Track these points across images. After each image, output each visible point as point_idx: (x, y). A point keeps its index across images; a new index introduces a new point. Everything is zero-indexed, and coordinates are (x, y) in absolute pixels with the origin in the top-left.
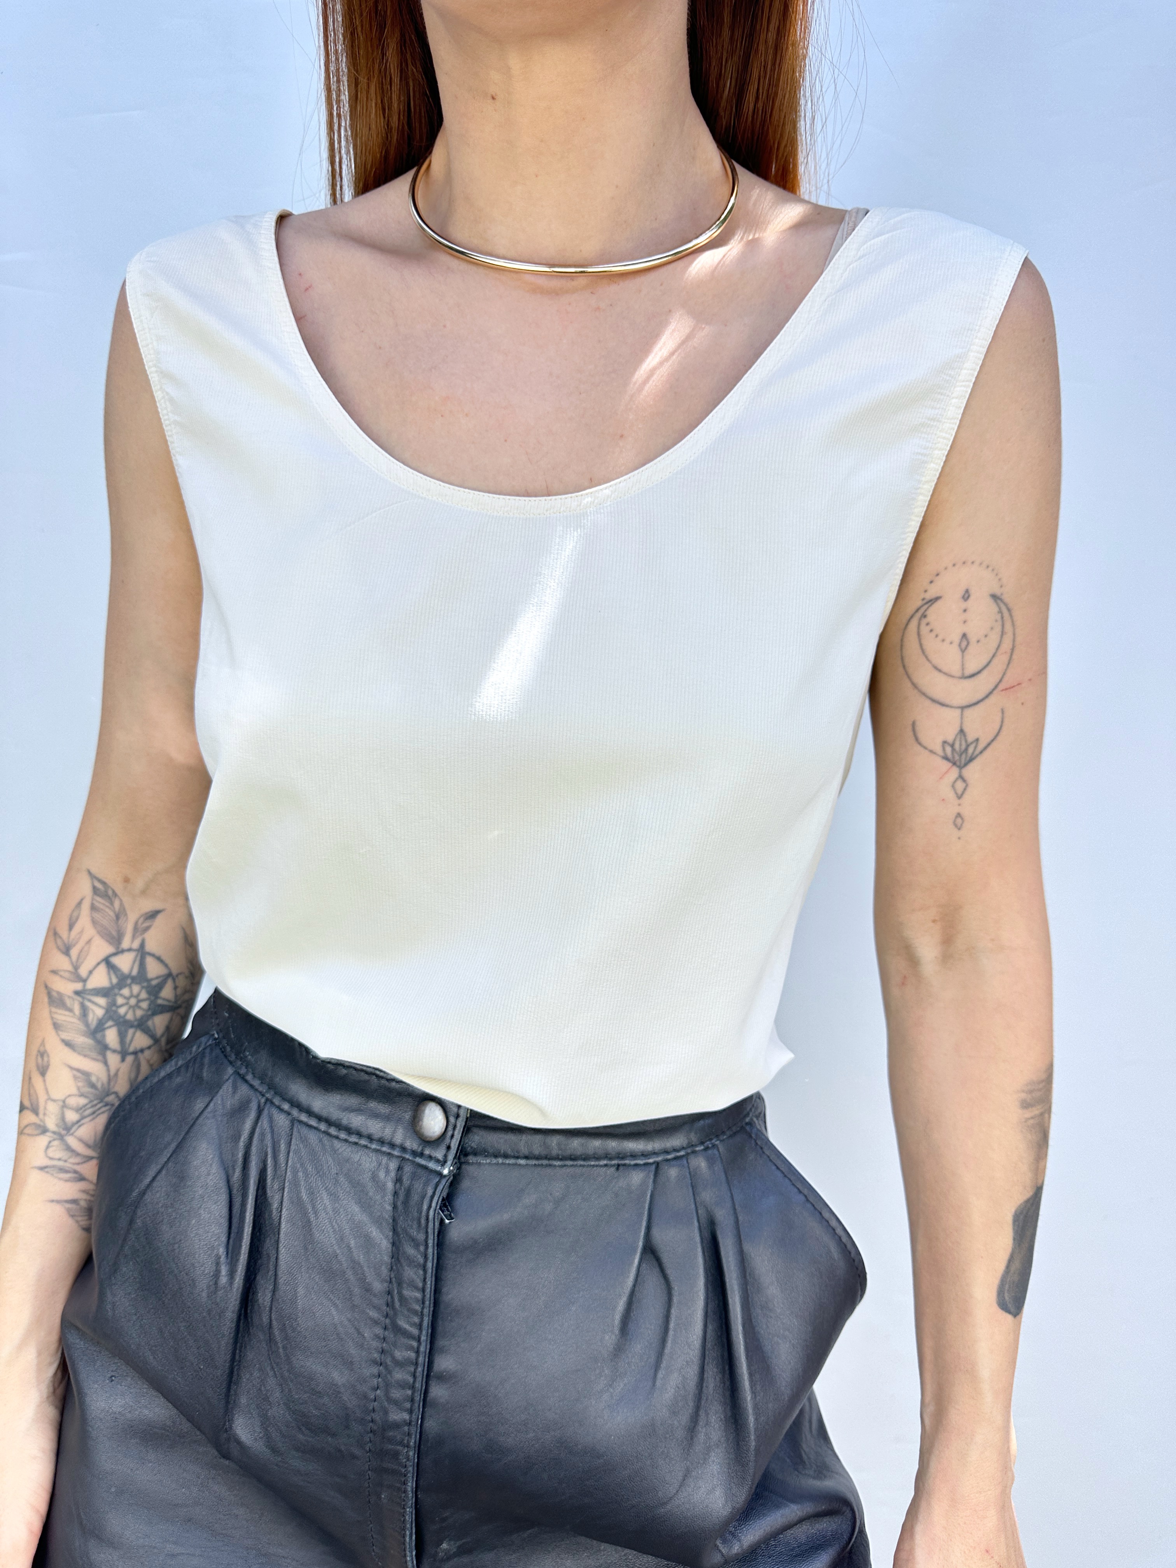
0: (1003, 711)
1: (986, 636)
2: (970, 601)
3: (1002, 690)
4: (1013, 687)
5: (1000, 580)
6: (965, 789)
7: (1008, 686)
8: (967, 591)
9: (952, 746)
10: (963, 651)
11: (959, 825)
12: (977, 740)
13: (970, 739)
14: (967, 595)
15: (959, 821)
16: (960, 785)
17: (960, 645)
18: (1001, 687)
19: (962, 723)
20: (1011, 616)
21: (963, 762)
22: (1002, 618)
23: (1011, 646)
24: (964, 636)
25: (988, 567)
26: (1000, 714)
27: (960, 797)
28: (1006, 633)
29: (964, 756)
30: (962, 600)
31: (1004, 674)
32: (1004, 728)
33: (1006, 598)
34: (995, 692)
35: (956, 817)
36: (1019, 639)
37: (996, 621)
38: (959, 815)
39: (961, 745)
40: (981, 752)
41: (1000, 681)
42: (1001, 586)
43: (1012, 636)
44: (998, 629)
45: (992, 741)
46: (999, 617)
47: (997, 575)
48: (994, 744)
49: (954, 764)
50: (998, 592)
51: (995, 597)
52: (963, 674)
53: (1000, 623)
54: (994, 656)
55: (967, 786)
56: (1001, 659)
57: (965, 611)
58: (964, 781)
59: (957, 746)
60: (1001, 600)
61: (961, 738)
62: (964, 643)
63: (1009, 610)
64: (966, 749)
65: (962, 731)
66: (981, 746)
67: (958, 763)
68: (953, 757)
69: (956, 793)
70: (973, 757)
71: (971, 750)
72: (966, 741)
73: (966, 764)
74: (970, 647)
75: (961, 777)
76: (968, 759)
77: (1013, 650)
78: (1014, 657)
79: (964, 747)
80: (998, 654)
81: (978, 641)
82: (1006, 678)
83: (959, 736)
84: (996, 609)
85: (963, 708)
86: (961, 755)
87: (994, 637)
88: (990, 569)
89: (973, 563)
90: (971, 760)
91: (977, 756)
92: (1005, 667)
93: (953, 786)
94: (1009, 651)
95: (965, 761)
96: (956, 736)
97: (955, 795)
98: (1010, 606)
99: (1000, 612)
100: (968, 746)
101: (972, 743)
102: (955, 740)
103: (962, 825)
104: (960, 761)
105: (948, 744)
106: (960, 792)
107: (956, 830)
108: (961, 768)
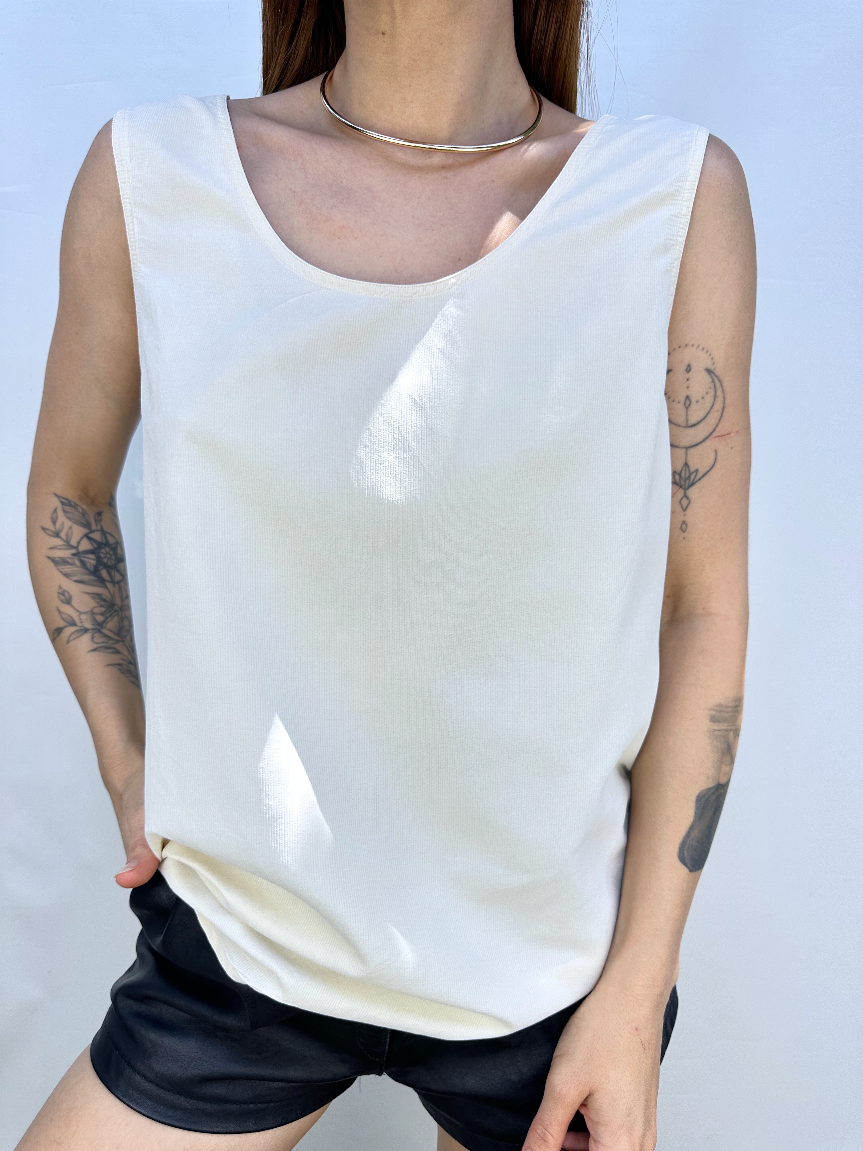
0: (716, 452)
1: (703, 398)
2: (691, 373)
3: (716, 437)
4: (723, 436)
5: (712, 359)
6: (688, 505)
7: (720, 434)
8: (689, 366)
9: (680, 474)
10: (687, 408)
11: (684, 529)
12: (697, 471)
13: (692, 469)
14: (689, 369)
15: (684, 526)
16: (685, 502)
17: (685, 404)
18: (714, 434)
19: (686, 459)
20: (721, 385)
21: (687, 486)
22: (715, 386)
23: (722, 406)
24: (688, 397)
25: (703, 349)
26: (714, 454)
27: (685, 510)
28: (718, 397)
29: (687, 482)
30: (686, 372)
31: (717, 426)
32: (717, 464)
33: (718, 372)
34: (710, 438)
35: (682, 524)
36: (728, 402)
37: (710, 388)
38: (684, 522)
39: (685, 474)
40: (700, 479)
41: (714, 430)
42: (714, 364)
43: (722, 400)
44: (712, 393)
45: (708, 472)
46: (712, 385)
47: (710, 355)
48: (710, 474)
49: (681, 487)
50: (711, 367)
51: (709, 371)
52: (687, 424)
53: (713, 389)
54: (709, 412)
55: (690, 502)
56: (714, 416)
57: (688, 380)
58: (688, 498)
59: (683, 475)
60: (713, 373)
61: (685, 469)
62: (688, 403)
63: (720, 381)
64: (689, 477)
65: (686, 464)
66: (700, 475)
67: (683, 486)
68: (680, 483)
69: (682, 507)
70: (694, 482)
71: (692, 477)
72: (689, 471)
73: (689, 487)
74: (691, 406)
75: (685, 496)
76: (690, 483)
77: (723, 409)
78: (725, 414)
79: (687, 475)
80: (712, 411)
81: (697, 402)
82: (718, 429)
83: (684, 468)
84: (710, 380)
85: (687, 448)
86: (685, 481)
87: (709, 399)
88: (705, 351)
89: (692, 345)
90: (693, 484)
91: (697, 481)
92: (717, 421)
93: (680, 502)
94: (721, 410)
95: (689, 484)
96: (682, 467)
97: (681, 509)
98: (721, 378)
99: (713, 381)
100: (690, 474)
101: (693, 473)
102: (681, 470)
103: (686, 529)
104: (685, 485)
105: (677, 473)
106: (685, 506)
107: (682, 532)
108: (686, 489)
